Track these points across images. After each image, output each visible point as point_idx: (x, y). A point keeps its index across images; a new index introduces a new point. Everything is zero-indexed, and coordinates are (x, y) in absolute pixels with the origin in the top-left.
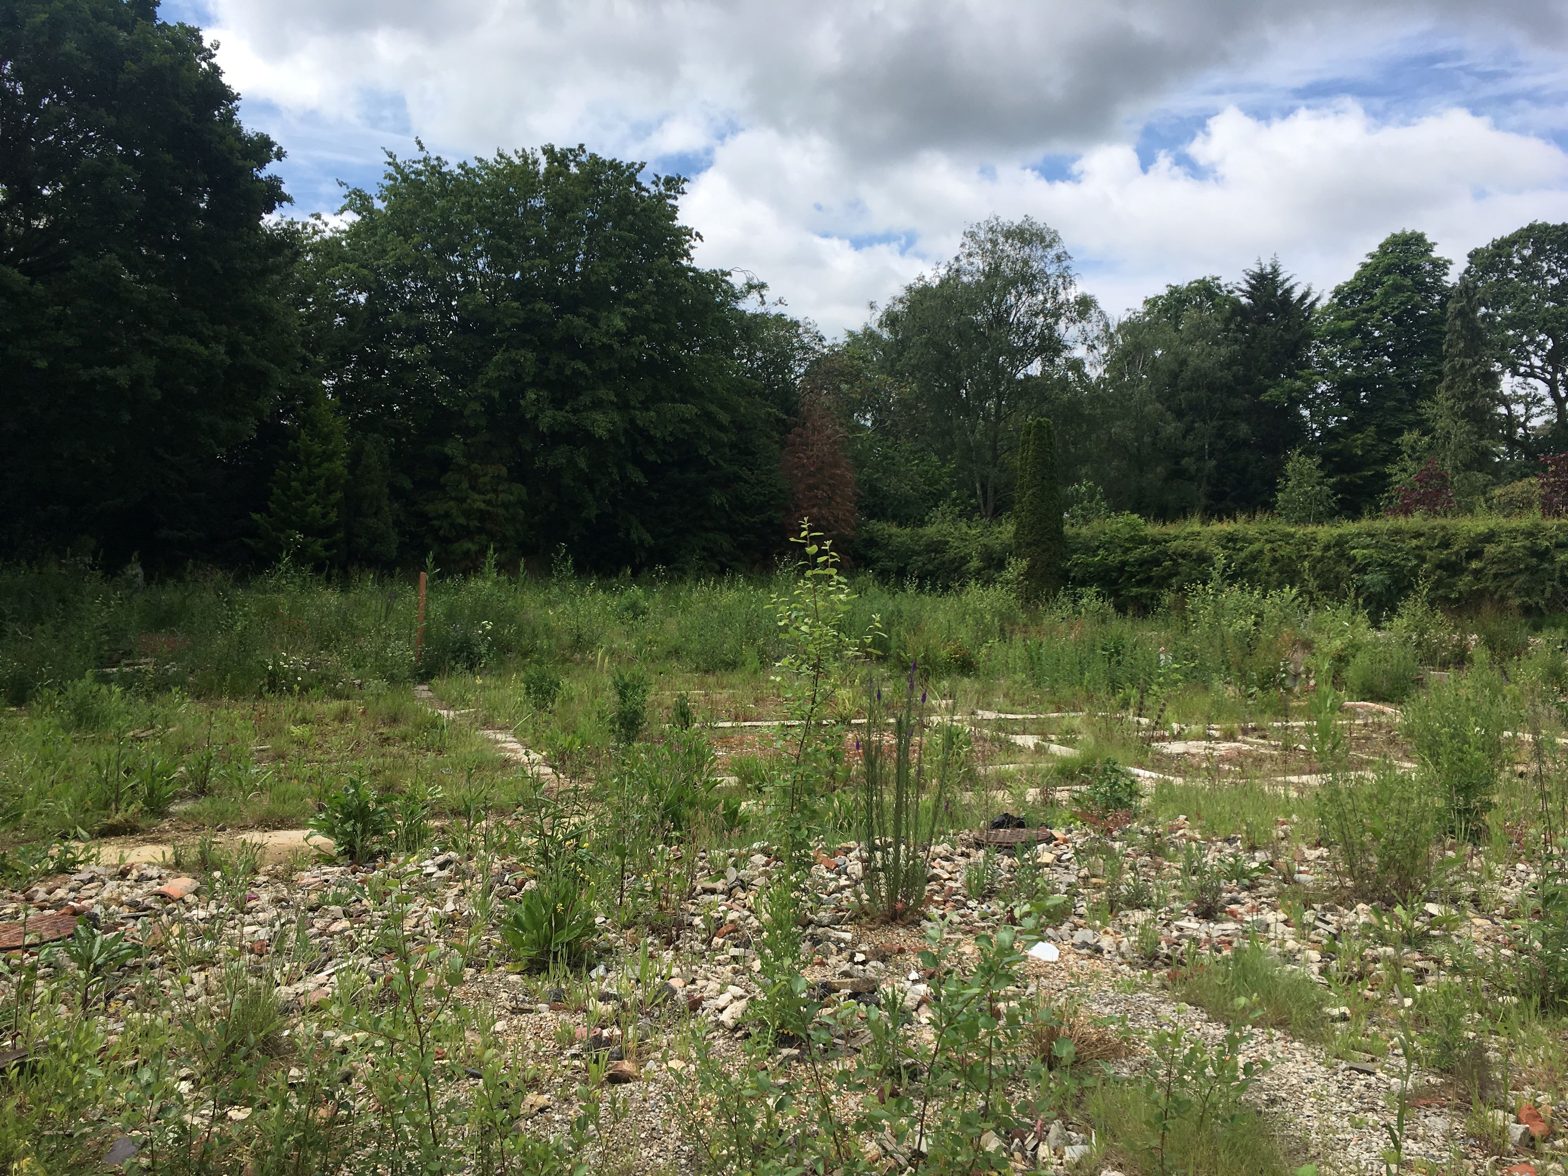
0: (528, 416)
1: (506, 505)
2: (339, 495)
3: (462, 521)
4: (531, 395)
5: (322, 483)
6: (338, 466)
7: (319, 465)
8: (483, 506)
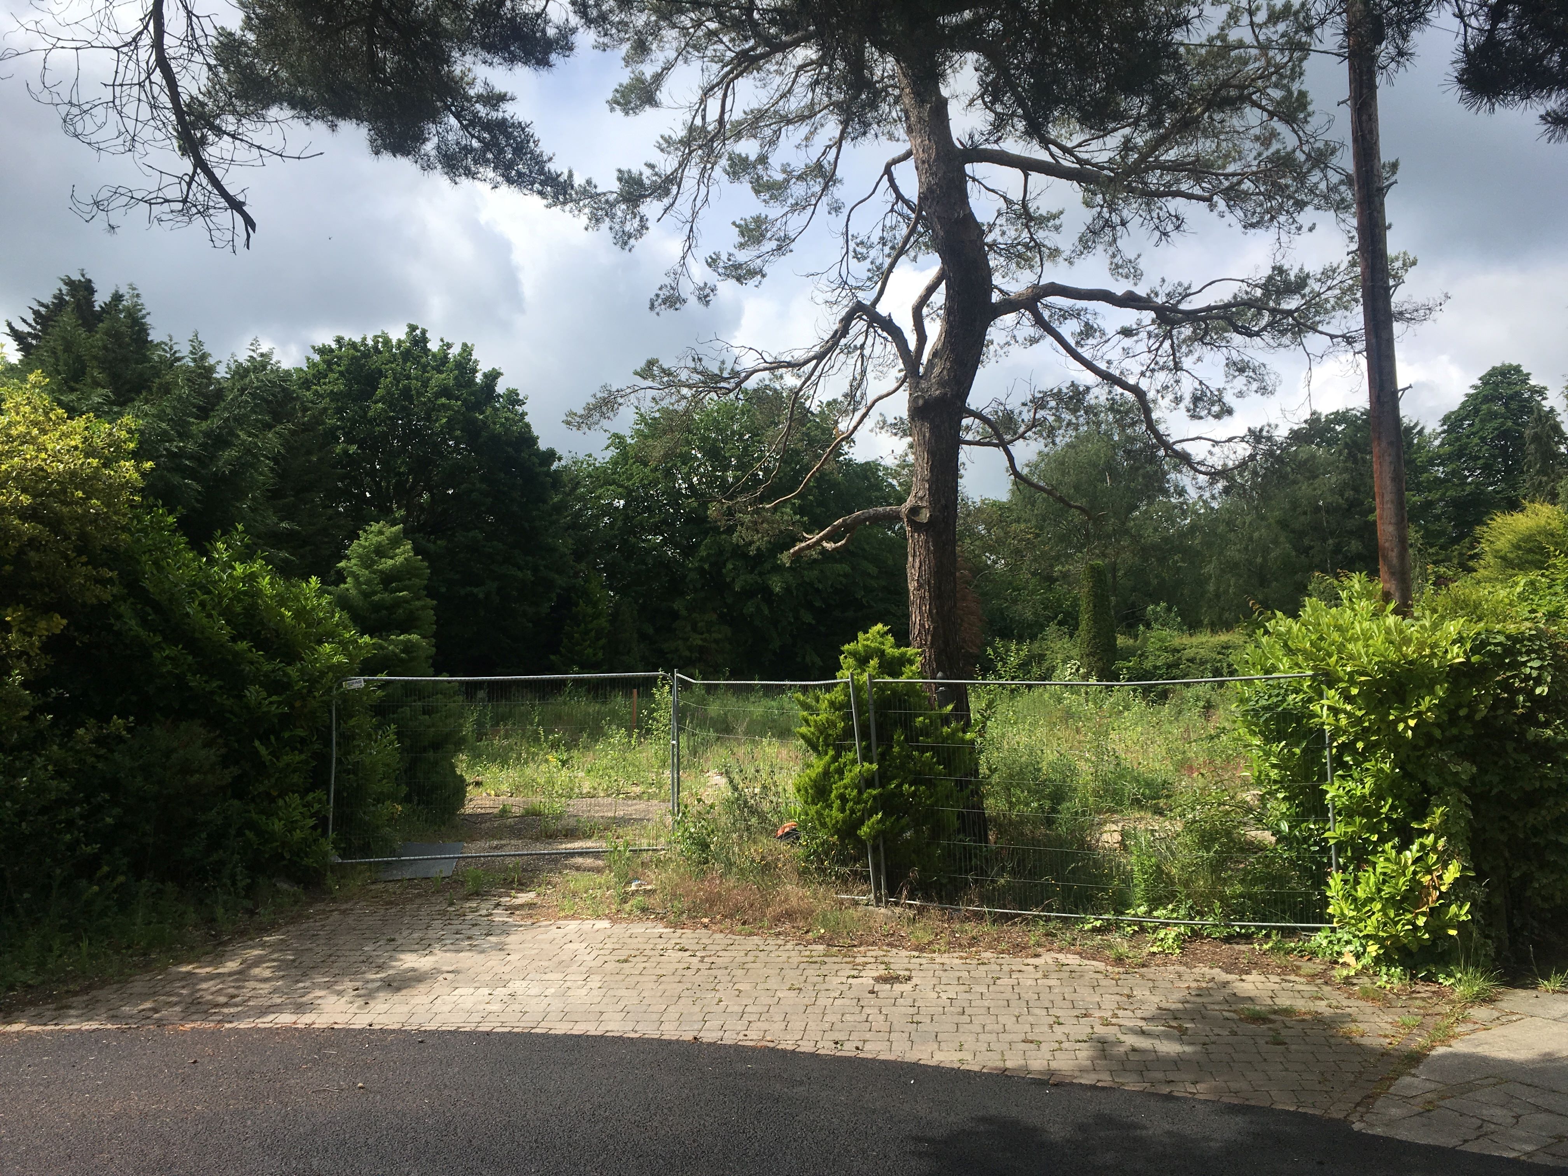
0: (728, 580)
1: (716, 641)
2: (603, 641)
3: (687, 653)
4: (730, 566)
5: (593, 633)
6: (603, 622)
7: (591, 621)
8: (700, 643)
